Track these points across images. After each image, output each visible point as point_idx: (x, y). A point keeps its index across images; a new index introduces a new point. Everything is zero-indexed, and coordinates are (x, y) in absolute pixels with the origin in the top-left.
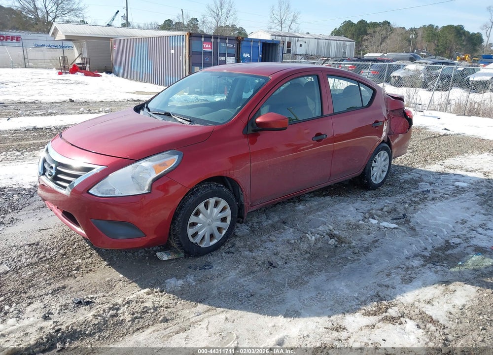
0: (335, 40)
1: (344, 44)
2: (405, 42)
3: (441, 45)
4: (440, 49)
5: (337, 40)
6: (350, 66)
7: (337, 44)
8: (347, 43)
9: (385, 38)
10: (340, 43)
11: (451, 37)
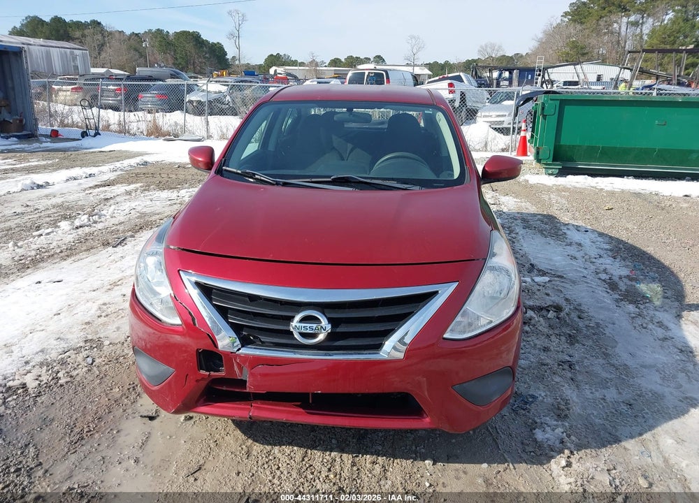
0: (56, 47)
1: (72, 53)
2: (132, 52)
3: (181, 58)
4: (180, 64)
5: (59, 47)
6: (116, 88)
7: (61, 52)
8: (77, 52)
9: (102, 45)
10: (66, 53)
11: (190, 47)
